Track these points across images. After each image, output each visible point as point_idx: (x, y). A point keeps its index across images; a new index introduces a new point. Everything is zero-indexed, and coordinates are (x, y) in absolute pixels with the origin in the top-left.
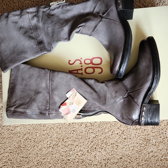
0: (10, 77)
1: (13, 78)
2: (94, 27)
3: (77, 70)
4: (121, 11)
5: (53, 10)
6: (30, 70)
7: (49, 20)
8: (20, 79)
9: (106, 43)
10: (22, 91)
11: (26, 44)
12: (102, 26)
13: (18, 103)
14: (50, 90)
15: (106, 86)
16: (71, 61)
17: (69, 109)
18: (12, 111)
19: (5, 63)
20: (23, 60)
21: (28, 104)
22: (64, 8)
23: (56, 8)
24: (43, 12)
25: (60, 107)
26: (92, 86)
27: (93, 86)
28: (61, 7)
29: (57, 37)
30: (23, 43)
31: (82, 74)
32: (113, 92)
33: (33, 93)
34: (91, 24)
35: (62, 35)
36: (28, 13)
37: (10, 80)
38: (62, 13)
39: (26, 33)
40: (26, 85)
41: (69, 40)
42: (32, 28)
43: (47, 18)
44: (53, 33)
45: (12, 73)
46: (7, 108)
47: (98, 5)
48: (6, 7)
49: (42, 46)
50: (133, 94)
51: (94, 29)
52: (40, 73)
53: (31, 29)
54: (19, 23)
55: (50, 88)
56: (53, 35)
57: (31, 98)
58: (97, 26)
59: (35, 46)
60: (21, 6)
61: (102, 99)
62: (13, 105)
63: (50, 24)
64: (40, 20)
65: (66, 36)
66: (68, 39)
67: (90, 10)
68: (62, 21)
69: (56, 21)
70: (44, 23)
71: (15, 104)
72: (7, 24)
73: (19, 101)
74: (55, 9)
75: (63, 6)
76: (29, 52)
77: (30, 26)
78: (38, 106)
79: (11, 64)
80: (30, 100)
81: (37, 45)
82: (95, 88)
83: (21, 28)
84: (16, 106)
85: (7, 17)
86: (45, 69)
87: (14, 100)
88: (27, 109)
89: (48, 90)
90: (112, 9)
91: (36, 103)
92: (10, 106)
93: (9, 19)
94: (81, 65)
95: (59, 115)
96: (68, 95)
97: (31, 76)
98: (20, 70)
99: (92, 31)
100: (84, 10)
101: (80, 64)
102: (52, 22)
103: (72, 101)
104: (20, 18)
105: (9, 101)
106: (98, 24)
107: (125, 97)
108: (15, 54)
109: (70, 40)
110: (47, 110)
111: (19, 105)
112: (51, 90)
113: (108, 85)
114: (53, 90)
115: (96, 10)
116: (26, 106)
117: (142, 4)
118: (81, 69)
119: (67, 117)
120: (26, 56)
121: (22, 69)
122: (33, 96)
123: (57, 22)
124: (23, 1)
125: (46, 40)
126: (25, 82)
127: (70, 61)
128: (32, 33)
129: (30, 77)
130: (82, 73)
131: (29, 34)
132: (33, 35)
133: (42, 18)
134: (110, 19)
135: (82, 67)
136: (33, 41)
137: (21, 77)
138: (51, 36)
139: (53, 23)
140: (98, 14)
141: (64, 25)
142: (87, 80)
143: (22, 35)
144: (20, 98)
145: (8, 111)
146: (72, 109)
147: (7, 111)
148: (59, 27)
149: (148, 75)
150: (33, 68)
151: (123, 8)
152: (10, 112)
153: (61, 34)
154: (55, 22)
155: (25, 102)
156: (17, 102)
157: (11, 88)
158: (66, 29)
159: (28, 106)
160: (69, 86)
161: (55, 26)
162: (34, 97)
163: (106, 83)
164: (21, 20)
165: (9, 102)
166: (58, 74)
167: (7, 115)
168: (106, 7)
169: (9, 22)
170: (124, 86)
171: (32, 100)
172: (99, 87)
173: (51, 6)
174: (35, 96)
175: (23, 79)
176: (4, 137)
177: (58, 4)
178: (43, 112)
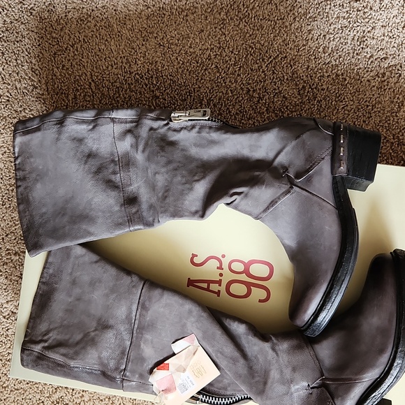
0: (44, 268)
1: (51, 271)
2: (269, 202)
3: (209, 282)
4: (342, 178)
5: (175, 130)
6: (95, 266)
7: (162, 156)
8: (66, 278)
9: (292, 243)
10: (67, 310)
11: (95, 200)
12: (289, 204)
13: (54, 336)
14: (136, 326)
15: (274, 349)
16: (197, 256)
17: (174, 382)
18: (35, 353)
19: (37, 235)
20: (82, 237)
21: (77, 348)
22: (204, 134)
23: (185, 128)
24: (151, 129)
25: (151, 372)
26: (238, 340)
27: (240, 338)
28: (196, 129)
29: (175, 206)
30: (90, 196)
31: (218, 293)
32: (287, 367)
33: (94, 324)
34: (263, 194)
35: (187, 202)
36: (113, 120)
37: (42, 273)
38: (196, 145)
39: (99, 170)
40: (78, 299)
41: (203, 216)
42: (117, 159)
43: (158, 148)
44: (167, 191)
45: (50, 260)
46: (24, 343)
47: (288, 149)
48: (61, 72)
49: (134, 210)
50: (334, 386)
51: (268, 208)
52: (118, 283)
53: (113, 161)
54: (86, 141)
55: (137, 322)
56: (166, 197)
57: (86, 335)
58: (276, 202)
59: (117, 208)
60: (97, 77)
61: (257, 379)
62: (40, 338)
63: (164, 166)
64: (141, 147)
65: (197, 205)
66: (201, 213)
67: (267, 154)
68: (194, 165)
69: (179, 162)
70: (149, 159)
71: (45, 338)
72: (58, 139)
73: (55, 332)
74: (182, 129)
75: (202, 127)
76: (100, 221)
77: (112, 154)
78: (100, 358)
79: (50, 240)
80: (82, 339)
81: (121, 205)
82: (246, 345)
83: (90, 155)
84: (46, 344)
85: (61, 123)
86: (133, 276)
87: (43, 327)
88: (72, 358)
89: (131, 326)
90: (321, 170)
91: (96, 351)
92: (34, 338)
93: (65, 129)
94: (220, 271)
95: (147, 387)
96: (176, 347)
97: (95, 283)
98: (72, 259)
99: (262, 210)
100: (251, 151)
101: (218, 268)
102: (169, 162)
103: (183, 364)
104: (91, 130)
105: (31, 324)
106: (279, 198)
107: (314, 385)
108: (66, 219)
109: (205, 217)
110: (121, 372)
111: (54, 343)
112: (138, 328)
113: (277, 348)
114: (142, 329)
115: (282, 159)
116: (71, 351)
117: (394, 136)
118: (219, 282)
119: (166, 398)
120: (92, 229)
121: (77, 258)
122: (93, 331)
123: (180, 165)
124: (104, 68)
125: (145, 196)
126: (77, 291)
127: (194, 255)
128: (114, 173)
129: (93, 284)
130: (219, 291)
131: (107, 173)
132: (117, 178)
133: (146, 145)
134: (311, 193)
135: (221, 278)
136: (114, 193)
137: (71, 274)
138: (160, 195)
139: (171, 167)
140: (284, 172)
141: (196, 178)
142: (228, 320)
143: (90, 176)
144: (60, 327)
145: (26, 352)
146: (180, 382)
147: (23, 350)
148: (184, 180)
149: (382, 351)
150: (102, 264)
151: (348, 170)
152: (30, 354)
153: (185, 200)
154: (175, 165)
155: (71, 341)
156: (51, 335)
157: (41, 295)
158: (201, 188)
159: (77, 353)
160: (184, 326)
161: (175, 176)
162: (93, 334)
163: (275, 341)
164: (94, 135)
165: (33, 327)
166: (162, 295)
167: (22, 360)
168: (307, 160)
169: (64, 137)
170: (315, 359)
171: (88, 341)
172: (256, 348)
173: (171, 121)
174: (97, 332)
175: (74, 283)
176: (5, 385)
177: (189, 120)
178: (109, 373)
